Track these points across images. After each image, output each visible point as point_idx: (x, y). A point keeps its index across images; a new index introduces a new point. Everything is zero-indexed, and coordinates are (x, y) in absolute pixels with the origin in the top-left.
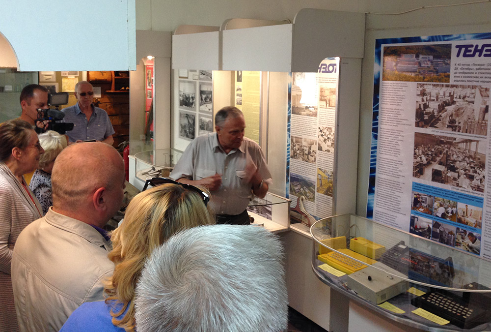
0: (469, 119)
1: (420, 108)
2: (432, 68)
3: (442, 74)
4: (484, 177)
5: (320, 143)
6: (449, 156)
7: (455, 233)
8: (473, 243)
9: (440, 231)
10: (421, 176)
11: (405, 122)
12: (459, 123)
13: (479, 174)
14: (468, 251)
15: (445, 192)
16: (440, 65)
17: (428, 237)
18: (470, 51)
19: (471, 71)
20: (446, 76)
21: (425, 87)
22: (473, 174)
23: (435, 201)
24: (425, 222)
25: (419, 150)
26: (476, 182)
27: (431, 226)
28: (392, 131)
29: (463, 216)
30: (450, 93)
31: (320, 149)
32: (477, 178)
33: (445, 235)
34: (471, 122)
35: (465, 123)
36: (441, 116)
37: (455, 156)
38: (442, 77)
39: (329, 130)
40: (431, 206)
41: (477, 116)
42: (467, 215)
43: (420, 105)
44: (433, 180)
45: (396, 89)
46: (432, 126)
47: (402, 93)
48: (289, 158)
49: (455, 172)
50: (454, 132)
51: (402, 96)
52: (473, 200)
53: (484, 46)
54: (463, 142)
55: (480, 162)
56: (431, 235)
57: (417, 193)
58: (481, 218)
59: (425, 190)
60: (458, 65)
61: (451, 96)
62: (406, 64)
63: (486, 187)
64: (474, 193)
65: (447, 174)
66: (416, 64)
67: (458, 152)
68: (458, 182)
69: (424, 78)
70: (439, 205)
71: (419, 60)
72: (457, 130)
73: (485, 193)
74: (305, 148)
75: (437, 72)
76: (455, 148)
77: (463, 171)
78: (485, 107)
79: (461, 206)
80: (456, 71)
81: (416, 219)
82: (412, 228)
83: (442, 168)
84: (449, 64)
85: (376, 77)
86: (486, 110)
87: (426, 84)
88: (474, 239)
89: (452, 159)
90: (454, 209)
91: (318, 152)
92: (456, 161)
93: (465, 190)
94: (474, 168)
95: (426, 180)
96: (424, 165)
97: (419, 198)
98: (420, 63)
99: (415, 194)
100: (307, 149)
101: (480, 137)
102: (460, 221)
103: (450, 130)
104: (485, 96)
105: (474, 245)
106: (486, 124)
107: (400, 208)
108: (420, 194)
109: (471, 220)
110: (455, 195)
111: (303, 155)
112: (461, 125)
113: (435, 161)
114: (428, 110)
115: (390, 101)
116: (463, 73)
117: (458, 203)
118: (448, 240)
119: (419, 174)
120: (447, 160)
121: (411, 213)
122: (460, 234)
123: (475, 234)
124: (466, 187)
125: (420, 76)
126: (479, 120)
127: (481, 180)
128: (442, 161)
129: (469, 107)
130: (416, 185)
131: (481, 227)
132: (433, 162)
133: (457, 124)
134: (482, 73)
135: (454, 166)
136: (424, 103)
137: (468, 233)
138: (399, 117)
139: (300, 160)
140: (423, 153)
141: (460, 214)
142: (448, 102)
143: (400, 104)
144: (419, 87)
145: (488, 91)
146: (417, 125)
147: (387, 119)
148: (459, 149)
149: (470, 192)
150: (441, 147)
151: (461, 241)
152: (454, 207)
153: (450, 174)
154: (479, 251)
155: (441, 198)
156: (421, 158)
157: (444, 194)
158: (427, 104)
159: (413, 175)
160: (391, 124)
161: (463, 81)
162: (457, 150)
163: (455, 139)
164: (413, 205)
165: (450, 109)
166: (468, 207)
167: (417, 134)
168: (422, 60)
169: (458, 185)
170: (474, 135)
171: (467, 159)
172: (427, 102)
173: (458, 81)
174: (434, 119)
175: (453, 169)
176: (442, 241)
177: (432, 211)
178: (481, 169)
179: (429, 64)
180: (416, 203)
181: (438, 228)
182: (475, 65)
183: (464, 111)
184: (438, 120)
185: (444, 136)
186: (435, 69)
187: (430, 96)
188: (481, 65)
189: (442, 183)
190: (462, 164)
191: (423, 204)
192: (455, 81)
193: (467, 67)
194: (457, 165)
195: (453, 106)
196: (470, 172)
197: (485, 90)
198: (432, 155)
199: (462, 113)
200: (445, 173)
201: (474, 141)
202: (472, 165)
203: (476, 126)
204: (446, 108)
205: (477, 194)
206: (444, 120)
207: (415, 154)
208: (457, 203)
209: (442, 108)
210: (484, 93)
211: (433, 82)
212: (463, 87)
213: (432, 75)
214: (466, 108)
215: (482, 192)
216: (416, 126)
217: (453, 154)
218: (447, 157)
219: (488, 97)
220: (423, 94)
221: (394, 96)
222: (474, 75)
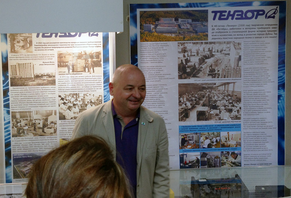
0: (226, 67)
1: (182, 63)
2: (191, 29)
3: (201, 34)
4: (240, 108)
6: (211, 98)
7: (220, 156)
8: (235, 159)
9: (207, 159)
10: (187, 119)
11: (167, 76)
12: (218, 71)
13: (236, 107)
14: (232, 166)
15: (209, 127)
16: (198, 27)
17: (197, 167)
18: (224, 15)
19: (225, 31)
20: (204, 36)
21: (186, 45)
22: (231, 108)
23: (201, 137)
24: (193, 156)
25: (183, 98)
26: (234, 113)
27: (199, 157)
28: (155, 86)
29: (226, 142)
30: (209, 49)
31: (62, 117)
32: (235, 110)
33: (212, 161)
34: (228, 69)
35: (223, 70)
36: (202, 67)
37: (216, 97)
38: (201, 37)
40: (197, 141)
41: (233, 64)
42: (229, 140)
43: (182, 60)
44: (198, 119)
45: (157, 49)
46: (194, 76)
47: (163, 52)
49: (217, 109)
50: (213, 79)
51: (164, 54)
52: (233, 127)
53: (235, 12)
54: (222, 85)
55: (237, 98)
56: (200, 165)
57: (184, 134)
58: (240, 139)
59: (191, 130)
60: (215, 26)
61: (210, 51)
62: (166, 27)
63: (242, 115)
64: (233, 122)
65: (210, 113)
66: (176, 26)
67: (218, 93)
68: (220, 117)
69: (184, 38)
70: (205, 139)
71: (178, 22)
72: (216, 77)
73: (242, 120)
75: (196, 32)
76: (215, 91)
77: (223, 108)
78: (238, 56)
79: (224, 134)
80: (213, 31)
81: (185, 156)
82: (182, 165)
83: (205, 109)
84: (207, 26)
85: (133, 39)
86: (240, 59)
87: (187, 43)
88: (235, 156)
89: (214, 99)
90: (218, 138)
91: (59, 122)
92: (217, 101)
93: (226, 121)
94: (232, 103)
95: (192, 121)
96: (190, 109)
97: (186, 137)
98: (179, 26)
99: (182, 136)
101: (236, 79)
102: (223, 146)
103: (210, 78)
104: (238, 49)
105: (236, 161)
106: (240, 70)
108: (186, 134)
109: (232, 143)
110: (218, 127)
112: (220, 72)
113: (199, 104)
114: (189, 64)
115: (150, 60)
116: (219, 32)
117: (221, 132)
118: (215, 164)
119: (184, 118)
120: (209, 101)
121: (180, 152)
122: (225, 156)
123: (236, 152)
124: (226, 119)
125: (180, 36)
126: (234, 66)
127: (238, 111)
128: (205, 103)
129: (226, 58)
130: (183, 128)
131: (241, 146)
132: (197, 106)
133: (216, 72)
134: (234, 32)
135: (215, 105)
136: (185, 58)
137: (230, 153)
138: (161, 73)
140: (187, 100)
141: (223, 140)
142: (207, 55)
143: (161, 61)
144: (180, 46)
145: (240, 45)
146: (180, 77)
147: (148, 76)
148: (219, 91)
149: (231, 122)
150: (203, 92)
151: (225, 160)
152: (218, 136)
153: (213, 112)
154: (240, 163)
155: (206, 133)
156: (186, 104)
157: (209, 129)
158: (189, 59)
159: (179, 120)
160: (153, 80)
161: (219, 39)
162: (217, 92)
163: (215, 84)
164: (181, 145)
165: (210, 61)
166: (229, 134)
167: (180, 85)
168: (181, 23)
169: (220, 119)
170: (231, 79)
171: (226, 97)
172: (189, 58)
173: (215, 39)
174: (196, 71)
175: (215, 107)
176: (210, 166)
177: (199, 145)
178: (238, 103)
179: (189, 26)
180: (184, 142)
181: (206, 157)
182: (228, 26)
183: (222, 62)
184: (199, 71)
185: (205, 83)
186: (194, 30)
187: (191, 52)
188: (234, 26)
189: (206, 120)
190: (222, 102)
191: (190, 142)
192: (212, 39)
193: (222, 28)
194: (218, 103)
195: (212, 59)
196: (229, 107)
197: (238, 44)
198: (195, 100)
199: (220, 63)
200: (209, 112)
201: (232, 83)
202: (231, 101)
203: (232, 71)
204: (206, 60)
205: (236, 122)
206: (205, 70)
207: (180, 102)
208: (220, 133)
209: (202, 60)
210: (237, 47)
211: (192, 40)
212: (220, 43)
213: (192, 35)
214: (223, 59)
215: (240, 119)
216: (179, 79)
217: (214, 96)
218: (209, 100)
219: (241, 49)
220: (184, 51)
221: (155, 55)
222: (229, 34)
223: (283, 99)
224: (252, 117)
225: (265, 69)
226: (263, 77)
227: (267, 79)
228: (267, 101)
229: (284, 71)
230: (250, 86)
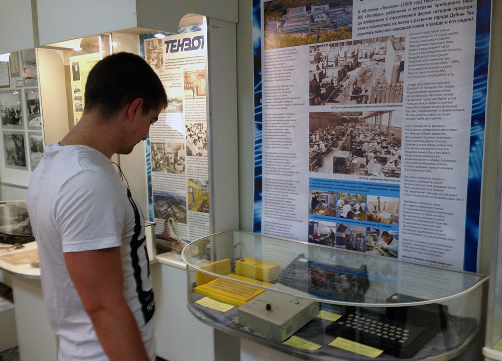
0: (379, 83)
1: (315, 79)
2: (328, 23)
3: (341, 28)
4: (400, 157)
5: (189, 146)
6: (355, 137)
7: (365, 234)
8: (389, 244)
9: (346, 235)
10: (320, 169)
11: (296, 101)
12: (366, 91)
13: (394, 155)
14: (383, 255)
15: (350, 185)
16: (339, 16)
17: (331, 245)
19: (380, 18)
20: (346, 31)
21: (321, 49)
22: (385, 156)
23: (339, 199)
24: (327, 227)
25: (315, 135)
26: (389, 166)
27: (335, 230)
28: (281, 116)
29: (374, 212)
30: (353, 53)
31: (189, 153)
32: (391, 160)
33: (353, 240)
34: (382, 87)
35: (374, 89)
36: (342, 86)
37: (362, 136)
38: (342, 33)
39: (199, 127)
40: (333, 205)
41: (389, 78)
42: (379, 210)
43: (315, 75)
44: (336, 171)
45: (283, 59)
46: (332, 101)
47: (290, 63)
48: (150, 172)
49: (363, 156)
50: (358, 105)
51: (291, 66)
52: (387, 190)
54: (371, 116)
55: (394, 139)
56: (335, 242)
57: (315, 191)
58: (397, 211)
59: (326, 186)
60: (363, 12)
61: (355, 56)
62: (294, 22)
63: (403, 170)
64: (387, 180)
65: (353, 161)
66: (307, 20)
67: (366, 130)
68: (366, 169)
69: (319, 37)
70: (343, 203)
71: (311, 13)
72: (363, 102)
73: (402, 179)
74: (170, 156)
75: (335, 26)
76: (361, 125)
77: (372, 155)
78: (399, 63)
79: (372, 199)
80: (359, 21)
81: (315, 225)
82: (311, 237)
83: (345, 155)
84: (351, 13)
85: (256, 47)
86: (401, 67)
87: (322, 46)
88: (389, 239)
89: (358, 140)
90: (363, 205)
91: (187, 158)
92: (363, 143)
93: (376, 178)
94: (387, 147)
95: (327, 172)
96: (323, 154)
97: (318, 197)
98: (312, 18)
99: (313, 193)
100: (173, 156)
101: (394, 106)
102: (370, 218)
103: (354, 103)
104: (399, 50)
105: (390, 247)
106: (401, 87)
107: (295, 214)
108: (319, 191)
109: (385, 215)
110: (364, 186)
111: (168, 165)
112: (369, 93)
113: (337, 147)
114: (325, 81)
115: (275, 76)
116: (370, 21)
117: (368, 196)
118: (356, 244)
119: (316, 167)
120: (352, 142)
121: (309, 218)
122: (372, 236)
123: (390, 232)
124: (377, 174)
125: (313, 36)
126: (392, 82)
127: (396, 162)
128: (346, 145)
129: (378, 67)
130: (314, 182)
131: (398, 223)
132: (334, 149)
133: (363, 93)
134: (394, 18)
135: (361, 149)
136: (319, 71)
137: (381, 233)
138: (289, 95)
139: (165, 171)
140: (321, 137)
141: (371, 208)
142: (350, 65)
143: (288, 78)
144: (313, 51)
145: (404, 41)
146: (312, 102)
147: (272, 101)
148: (367, 125)
149: (381, 179)
150: (343, 128)
151: (373, 243)
152: (363, 202)
153: (357, 160)
154: (396, 253)
155: (345, 194)
156: (318, 145)
157: (349, 188)
158: (324, 72)
159: (310, 169)
160: (278, 107)
161: (370, 33)
162: (363, 128)
163: (361, 114)
164: (311, 208)
165: (354, 74)
166: (381, 200)
167: (312, 115)
168: (315, 13)
169: (366, 173)
170: (386, 104)
171: (377, 137)
172: (324, 70)
173: (363, 34)
174: (333, 92)
175: (360, 153)
176: (349, 247)
177: (335, 212)
178: (396, 148)
179: (325, 16)
180: (315, 204)
181: (344, 232)
182: (384, 8)
183: (371, 75)
184: (339, 91)
185: (347, 112)
186: (332, 22)
187: (327, 61)
188: (393, 7)
189: (346, 173)
190: (371, 144)
191: (324, 204)
192: (359, 34)
193: (374, 13)
194: (365, 147)
195: (358, 70)
196: (381, 154)
197: (398, 40)
198: (332, 139)
199: (369, 78)
200: (350, 160)
201: (386, 112)
202: (384, 145)
203: (388, 90)
204: (349, 73)
205: (392, 181)
206: (346, 90)
207: (311, 141)
208: (366, 197)
209: (343, 75)
210: (398, 46)
211: (330, 41)
212: (370, 41)
213: (329, 31)
214: (375, 69)
215: (398, 177)
216: (310, 105)
217: (359, 134)
218: (351, 140)
219: (404, 49)
220: (318, 59)
221: (280, 69)
222: (385, 22)
223: (481, 145)
224: (419, 174)
225: (447, 85)
226: (443, 101)
227: (451, 105)
228: (447, 147)
229: (484, 88)
230: (418, 117)
